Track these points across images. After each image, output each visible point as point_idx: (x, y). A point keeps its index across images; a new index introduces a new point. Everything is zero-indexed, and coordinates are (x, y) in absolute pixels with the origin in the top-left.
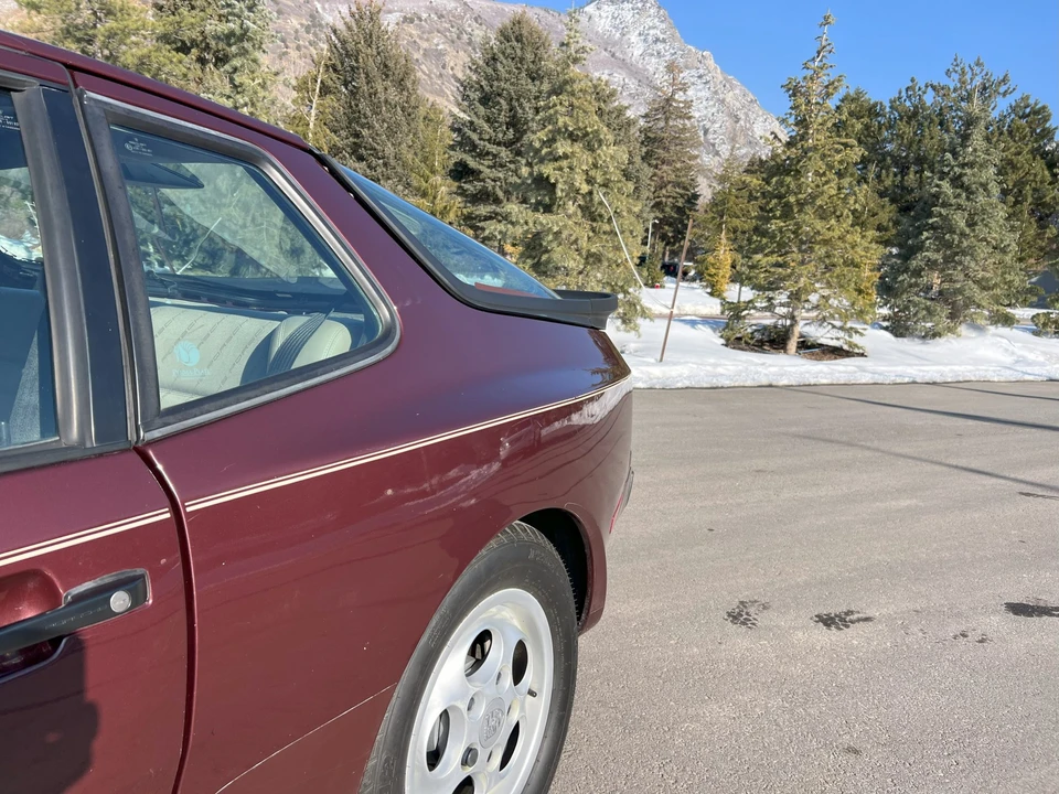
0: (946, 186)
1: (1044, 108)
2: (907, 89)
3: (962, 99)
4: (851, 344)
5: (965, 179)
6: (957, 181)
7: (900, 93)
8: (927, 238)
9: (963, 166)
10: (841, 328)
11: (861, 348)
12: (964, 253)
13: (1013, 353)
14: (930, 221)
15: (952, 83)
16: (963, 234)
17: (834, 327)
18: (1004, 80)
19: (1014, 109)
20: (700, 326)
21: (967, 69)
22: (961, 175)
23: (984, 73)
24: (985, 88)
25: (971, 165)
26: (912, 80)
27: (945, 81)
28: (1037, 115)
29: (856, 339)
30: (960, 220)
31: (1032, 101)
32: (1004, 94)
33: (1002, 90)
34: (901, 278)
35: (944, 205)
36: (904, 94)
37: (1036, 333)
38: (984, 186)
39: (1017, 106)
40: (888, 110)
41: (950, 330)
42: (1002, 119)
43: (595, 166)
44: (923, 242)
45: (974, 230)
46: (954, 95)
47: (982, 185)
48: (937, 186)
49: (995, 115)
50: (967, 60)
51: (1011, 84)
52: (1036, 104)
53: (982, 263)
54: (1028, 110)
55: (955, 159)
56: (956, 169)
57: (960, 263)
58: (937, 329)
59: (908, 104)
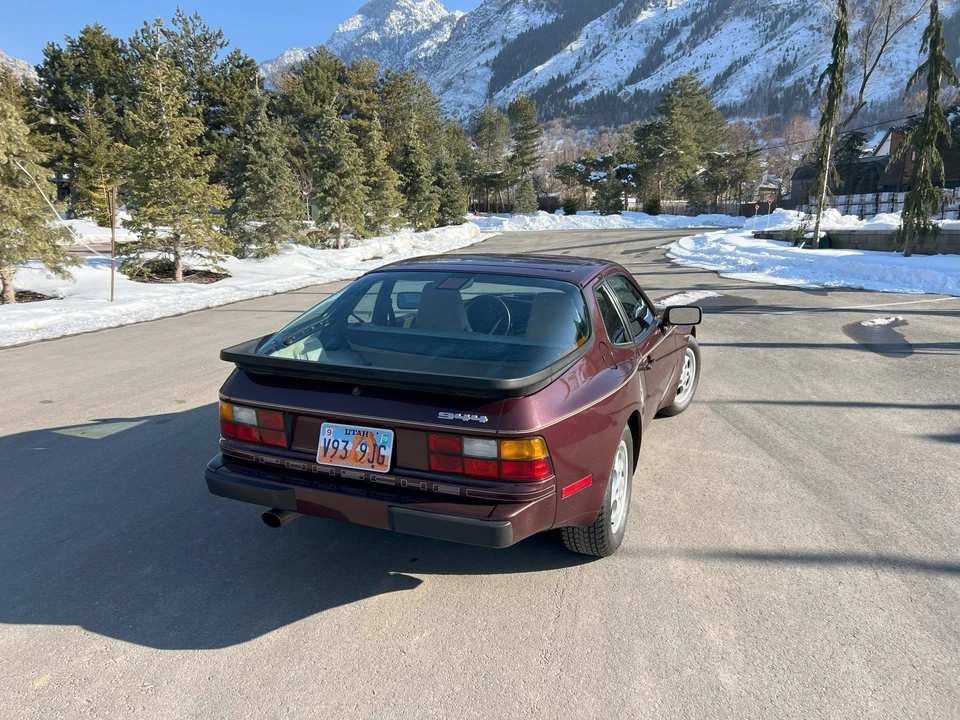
0: (250, 147)
1: (252, 61)
2: (142, 31)
3: (189, 46)
4: (218, 268)
5: (261, 144)
6: (257, 146)
7: (137, 33)
8: (247, 187)
9: (259, 134)
10: (209, 257)
11: (225, 270)
12: (272, 197)
13: (314, 264)
14: (247, 174)
15: (178, 30)
16: (269, 184)
17: (201, 256)
18: (219, 35)
19: (231, 59)
20: (99, 266)
21: (188, 20)
22: (259, 141)
23: (202, 26)
24: (206, 40)
25: (264, 134)
26: (145, 24)
27: (172, 28)
28: (248, 67)
29: (221, 264)
30: (264, 173)
31: (242, 55)
32: (221, 46)
33: (219, 42)
34: (233, 216)
35: (254, 163)
36: (140, 34)
37: (313, 246)
38: (275, 149)
39: (233, 57)
40: (129, 47)
41: (274, 251)
42: (224, 66)
43: (9, 140)
44: (244, 190)
45: (275, 181)
46: (182, 42)
47: (273, 149)
48: (245, 149)
49: (217, 63)
50: (188, 14)
51: (225, 38)
52: (246, 57)
53: (282, 203)
54: (241, 62)
55: (253, 129)
56: (255, 137)
57: (271, 204)
58: (265, 251)
59: (145, 44)
